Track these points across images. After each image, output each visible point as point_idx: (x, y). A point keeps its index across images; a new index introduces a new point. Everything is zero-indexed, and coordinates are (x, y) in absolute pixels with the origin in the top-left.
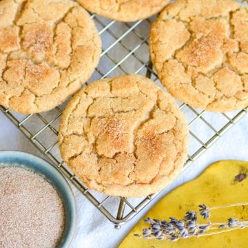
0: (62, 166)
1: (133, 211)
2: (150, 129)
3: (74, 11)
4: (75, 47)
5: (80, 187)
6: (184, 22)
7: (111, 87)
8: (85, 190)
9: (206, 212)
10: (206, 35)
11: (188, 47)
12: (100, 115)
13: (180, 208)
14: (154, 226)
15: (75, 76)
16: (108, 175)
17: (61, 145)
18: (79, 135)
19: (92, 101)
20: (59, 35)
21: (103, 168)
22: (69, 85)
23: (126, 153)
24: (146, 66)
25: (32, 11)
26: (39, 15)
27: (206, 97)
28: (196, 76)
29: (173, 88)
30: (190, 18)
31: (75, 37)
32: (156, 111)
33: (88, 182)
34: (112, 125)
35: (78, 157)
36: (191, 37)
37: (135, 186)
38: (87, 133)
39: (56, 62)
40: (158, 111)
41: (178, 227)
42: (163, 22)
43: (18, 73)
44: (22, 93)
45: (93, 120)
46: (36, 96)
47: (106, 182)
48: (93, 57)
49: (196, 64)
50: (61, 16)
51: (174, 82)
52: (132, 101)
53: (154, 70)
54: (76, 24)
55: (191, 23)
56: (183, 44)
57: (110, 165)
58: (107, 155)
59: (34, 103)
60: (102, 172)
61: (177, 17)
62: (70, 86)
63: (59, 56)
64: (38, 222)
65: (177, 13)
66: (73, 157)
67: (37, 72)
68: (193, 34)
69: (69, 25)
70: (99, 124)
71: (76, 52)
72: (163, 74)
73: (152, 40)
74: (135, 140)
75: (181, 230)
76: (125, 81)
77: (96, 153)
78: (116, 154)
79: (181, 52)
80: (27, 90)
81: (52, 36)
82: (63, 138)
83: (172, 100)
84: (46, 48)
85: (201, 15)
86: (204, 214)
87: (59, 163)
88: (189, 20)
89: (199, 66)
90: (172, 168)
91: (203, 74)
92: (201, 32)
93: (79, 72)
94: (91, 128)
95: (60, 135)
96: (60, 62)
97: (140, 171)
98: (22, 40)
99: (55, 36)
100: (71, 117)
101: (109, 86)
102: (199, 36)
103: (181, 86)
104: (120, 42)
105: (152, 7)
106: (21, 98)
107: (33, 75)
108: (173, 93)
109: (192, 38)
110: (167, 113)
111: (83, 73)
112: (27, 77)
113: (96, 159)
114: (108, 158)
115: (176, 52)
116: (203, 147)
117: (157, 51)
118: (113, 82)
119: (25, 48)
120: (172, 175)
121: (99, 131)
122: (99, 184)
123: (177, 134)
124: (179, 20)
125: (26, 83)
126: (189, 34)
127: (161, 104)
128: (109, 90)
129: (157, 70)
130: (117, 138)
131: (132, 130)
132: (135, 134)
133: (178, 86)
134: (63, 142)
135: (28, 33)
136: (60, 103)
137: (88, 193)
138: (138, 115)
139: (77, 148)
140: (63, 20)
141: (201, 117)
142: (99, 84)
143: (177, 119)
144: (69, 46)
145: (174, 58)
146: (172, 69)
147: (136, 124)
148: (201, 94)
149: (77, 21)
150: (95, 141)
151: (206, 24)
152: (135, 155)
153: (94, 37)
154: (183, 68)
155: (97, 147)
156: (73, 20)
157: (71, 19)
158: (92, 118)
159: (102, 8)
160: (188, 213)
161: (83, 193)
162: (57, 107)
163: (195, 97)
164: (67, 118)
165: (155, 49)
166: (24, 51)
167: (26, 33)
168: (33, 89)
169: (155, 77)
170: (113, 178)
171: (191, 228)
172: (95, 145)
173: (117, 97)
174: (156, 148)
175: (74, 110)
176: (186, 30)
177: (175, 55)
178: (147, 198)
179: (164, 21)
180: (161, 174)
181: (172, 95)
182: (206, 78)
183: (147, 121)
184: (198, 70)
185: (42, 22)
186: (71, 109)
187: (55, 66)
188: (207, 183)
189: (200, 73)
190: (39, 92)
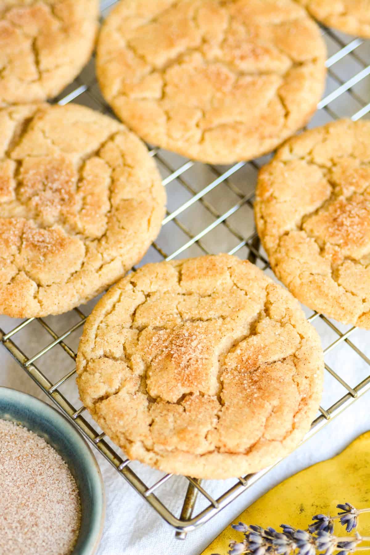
0: (80, 417)
1: (212, 506)
2: (250, 353)
3: (119, 139)
4: (116, 201)
5: (112, 457)
6: (322, 166)
7: (180, 274)
8: (121, 462)
9: (350, 516)
10: (361, 190)
11: (327, 210)
12: (158, 324)
13: (302, 510)
14: (251, 538)
15: (114, 253)
16: (167, 432)
17: (80, 376)
18: (115, 359)
19: (143, 299)
20: (89, 178)
21: (157, 420)
22: (101, 267)
23: (203, 395)
24: (247, 244)
25: (41, 135)
26: (53, 143)
27: (358, 300)
28: (339, 262)
29: (298, 282)
30: (332, 160)
31: (118, 184)
32: (264, 321)
33: (128, 445)
34: (179, 342)
35: (112, 398)
36: (333, 193)
37: (217, 457)
38: (130, 355)
39: (80, 225)
40: (265, 321)
41: (297, 541)
42: (281, 165)
43: (7, 242)
44: (13, 279)
45: (144, 332)
46: (39, 285)
47: (162, 447)
48: (149, 221)
49: (341, 241)
50: (94, 146)
51: (298, 272)
52: (219, 301)
53: (262, 252)
54: (120, 161)
55: (334, 169)
56: (318, 204)
57: (171, 414)
58: (166, 397)
59: (35, 297)
60: (155, 427)
61: (308, 158)
62: (104, 270)
63: (86, 215)
64: (29, 520)
65: (308, 150)
66: (101, 399)
67: (43, 241)
68: (337, 189)
69: (108, 163)
70: (154, 339)
71: (117, 210)
72: (279, 255)
73: (261, 195)
74: (220, 374)
75: (301, 547)
76: (206, 264)
77: (147, 393)
78: (184, 396)
79: (314, 219)
80: (22, 273)
81: (75, 179)
82: (84, 363)
83: (294, 304)
84: (63, 200)
85: (352, 156)
86: (347, 522)
87: (75, 411)
88: (329, 164)
89: (346, 244)
90: (289, 426)
91: (354, 260)
92: (351, 184)
93: (122, 245)
94: (139, 347)
95: (80, 358)
96: (87, 227)
97: (227, 428)
98: (20, 184)
99: (81, 180)
100: (103, 325)
101: (177, 274)
102: (348, 191)
103: (311, 278)
104: (201, 200)
105: (262, 138)
106: (9, 286)
107: (35, 246)
108: (296, 291)
109: (334, 195)
110: (282, 325)
111: (128, 247)
112: (23, 251)
113: (146, 403)
114: (168, 402)
115: (305, 218)
116: (350, 394)
117: (270, 215)
118: (185, 266)
119: (24, 199)
120: (288, 440)
121: (154, 352)
122: (148, 450)
123: (301, 364)
124: (311, 162)
125: (21, 260)
126: (329, 189)
127: (272, 309)
128: (176, 279)
129: (267, 250)
130: (187, 367)
131: (217, 353)
132: (222, 362)
133: (307, 278)
134: (85, 369)
135: (31, 172)
136: (83, 302)
137: (128, 468)
138: (229, 326)
139: (109, 382)
140: (97, 153)
141: (346, 340)
142: (159, 268)
143: (302, 338)
144: (105, 198)
145: (301, 228)
146: (296, 248)
147: (225, 343)
148: (349, 294)
149: (123, 156)
150: (146, 371)
151: (360, 172)
152: (220, 399)
153: (152, 186)
154: (316, 248)
155: (148, 382)
156: (117, 154)
157: (111, 152)
158: (141, 329)
159: (169, 136)
160: (316, 518)
161: (117, 468)
162: (76, 309)
163: (337, 300)
164: (95, 327)
165: (265, 212)
166: (22, 204)
167: (26, 172)
168: (34, 272)
169: (263, 265)
170: (175, 439)
171: (322, 545)
172: (144, 377)
173: (190, 294)
174: (260, 388)
175: (108, 314)
176: (325, 181)
177: (302, 224)
178: (240, 483)
179: (285, 163)
180: (268, 437)
181: (294, 295)
182: (359, 267)
183: (245, 338)
184: (345, 252)
185: (57, 153)
186: (104, 312)
187: (78, 233)
188: (354, 468)
189: (347, 258)
190: (44, 277)
